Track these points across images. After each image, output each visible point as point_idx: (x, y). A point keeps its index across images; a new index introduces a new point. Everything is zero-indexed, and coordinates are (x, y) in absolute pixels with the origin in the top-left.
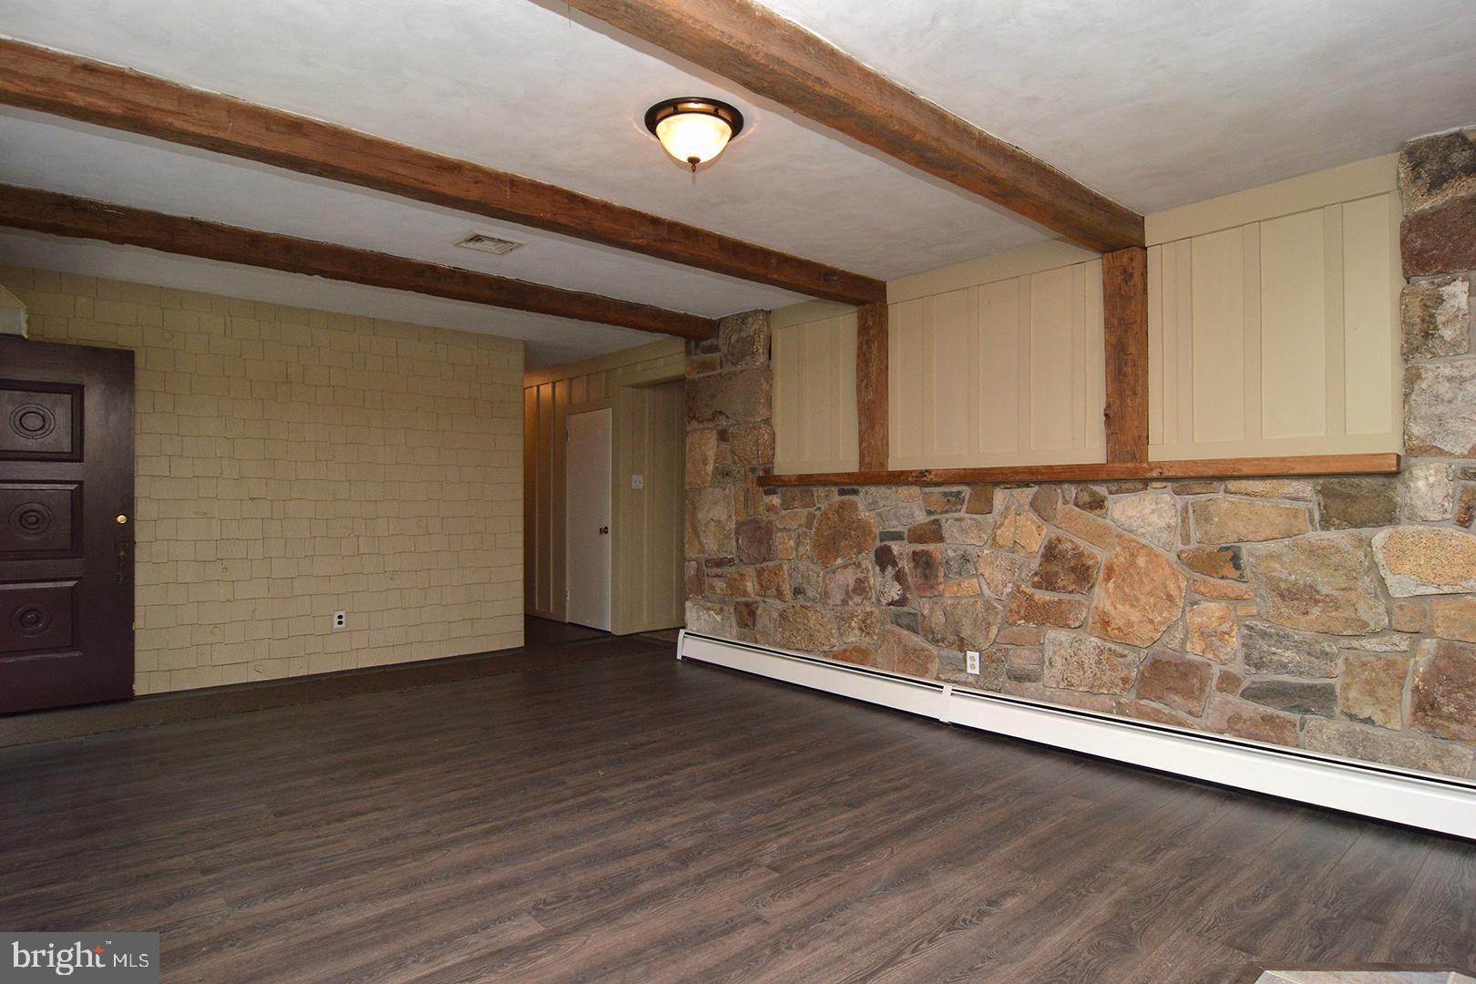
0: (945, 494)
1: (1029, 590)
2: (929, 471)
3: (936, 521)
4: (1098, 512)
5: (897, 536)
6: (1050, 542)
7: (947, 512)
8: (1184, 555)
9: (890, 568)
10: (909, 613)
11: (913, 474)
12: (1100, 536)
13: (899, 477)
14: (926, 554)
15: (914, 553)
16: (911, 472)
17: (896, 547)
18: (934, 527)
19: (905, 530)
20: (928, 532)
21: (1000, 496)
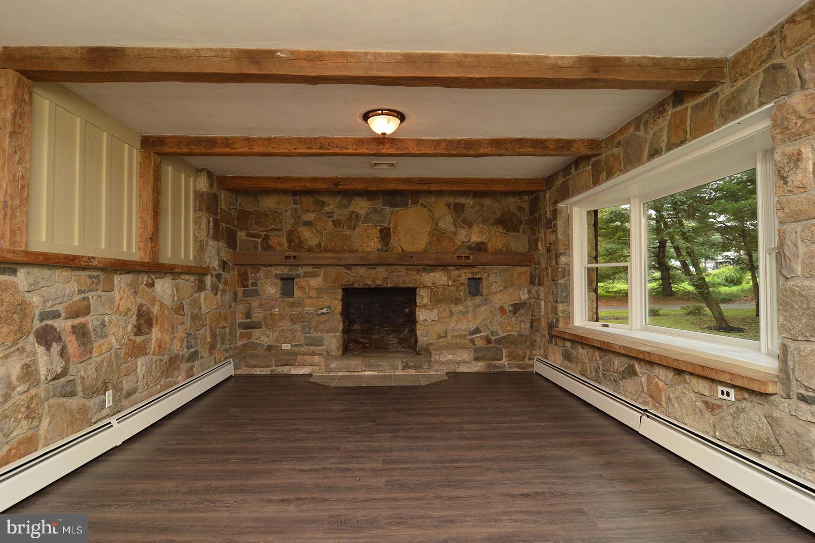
0: (90, 276)
1: (133, 338)
2: (94, 258)
3: (84, 298)
4: (152, 289)
5: (55, 315)
6: (139, 307)
7: (91, 291)
8: (174, 307)
9: (55, 345)
10: (69, 381)
11: (84, 259)
12: (153, 300)
13: (73, 260)
14: (83, 326)
15: (73, 327)
16: (82, 257)
17: (57, 324)
18: (85, 303)
19: (60, 308)
20: (82, 308)
21: (117, 279)
